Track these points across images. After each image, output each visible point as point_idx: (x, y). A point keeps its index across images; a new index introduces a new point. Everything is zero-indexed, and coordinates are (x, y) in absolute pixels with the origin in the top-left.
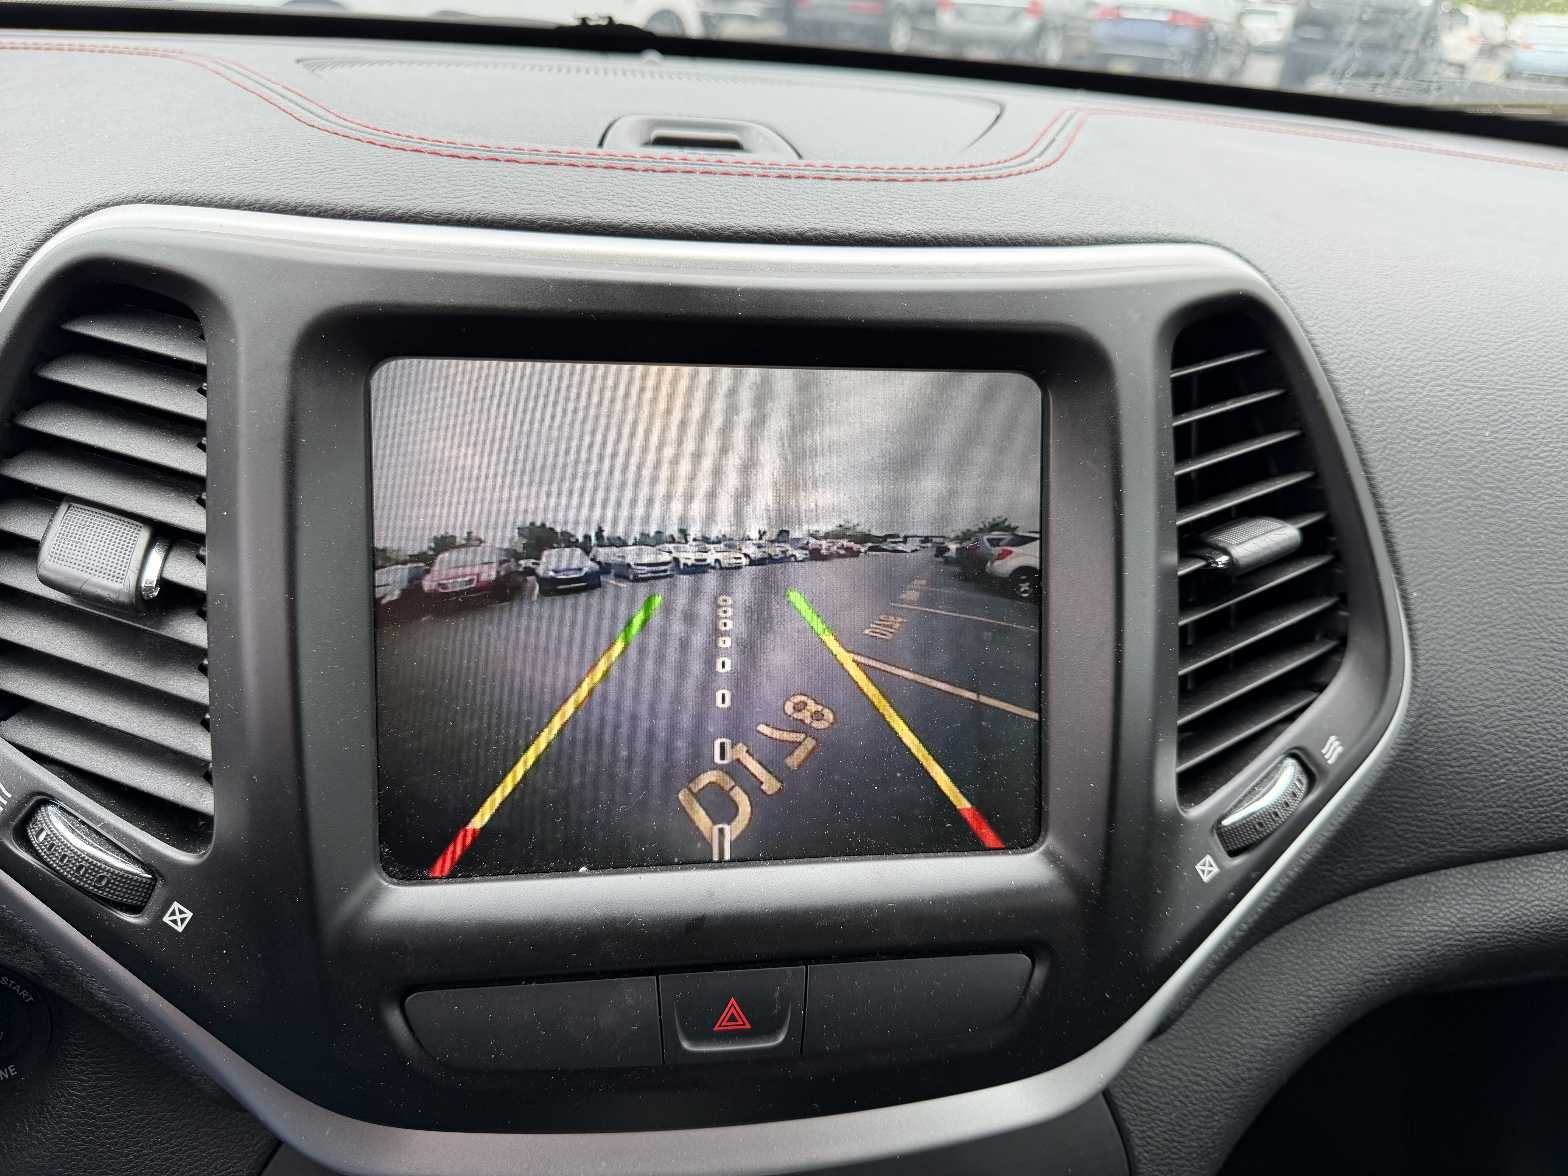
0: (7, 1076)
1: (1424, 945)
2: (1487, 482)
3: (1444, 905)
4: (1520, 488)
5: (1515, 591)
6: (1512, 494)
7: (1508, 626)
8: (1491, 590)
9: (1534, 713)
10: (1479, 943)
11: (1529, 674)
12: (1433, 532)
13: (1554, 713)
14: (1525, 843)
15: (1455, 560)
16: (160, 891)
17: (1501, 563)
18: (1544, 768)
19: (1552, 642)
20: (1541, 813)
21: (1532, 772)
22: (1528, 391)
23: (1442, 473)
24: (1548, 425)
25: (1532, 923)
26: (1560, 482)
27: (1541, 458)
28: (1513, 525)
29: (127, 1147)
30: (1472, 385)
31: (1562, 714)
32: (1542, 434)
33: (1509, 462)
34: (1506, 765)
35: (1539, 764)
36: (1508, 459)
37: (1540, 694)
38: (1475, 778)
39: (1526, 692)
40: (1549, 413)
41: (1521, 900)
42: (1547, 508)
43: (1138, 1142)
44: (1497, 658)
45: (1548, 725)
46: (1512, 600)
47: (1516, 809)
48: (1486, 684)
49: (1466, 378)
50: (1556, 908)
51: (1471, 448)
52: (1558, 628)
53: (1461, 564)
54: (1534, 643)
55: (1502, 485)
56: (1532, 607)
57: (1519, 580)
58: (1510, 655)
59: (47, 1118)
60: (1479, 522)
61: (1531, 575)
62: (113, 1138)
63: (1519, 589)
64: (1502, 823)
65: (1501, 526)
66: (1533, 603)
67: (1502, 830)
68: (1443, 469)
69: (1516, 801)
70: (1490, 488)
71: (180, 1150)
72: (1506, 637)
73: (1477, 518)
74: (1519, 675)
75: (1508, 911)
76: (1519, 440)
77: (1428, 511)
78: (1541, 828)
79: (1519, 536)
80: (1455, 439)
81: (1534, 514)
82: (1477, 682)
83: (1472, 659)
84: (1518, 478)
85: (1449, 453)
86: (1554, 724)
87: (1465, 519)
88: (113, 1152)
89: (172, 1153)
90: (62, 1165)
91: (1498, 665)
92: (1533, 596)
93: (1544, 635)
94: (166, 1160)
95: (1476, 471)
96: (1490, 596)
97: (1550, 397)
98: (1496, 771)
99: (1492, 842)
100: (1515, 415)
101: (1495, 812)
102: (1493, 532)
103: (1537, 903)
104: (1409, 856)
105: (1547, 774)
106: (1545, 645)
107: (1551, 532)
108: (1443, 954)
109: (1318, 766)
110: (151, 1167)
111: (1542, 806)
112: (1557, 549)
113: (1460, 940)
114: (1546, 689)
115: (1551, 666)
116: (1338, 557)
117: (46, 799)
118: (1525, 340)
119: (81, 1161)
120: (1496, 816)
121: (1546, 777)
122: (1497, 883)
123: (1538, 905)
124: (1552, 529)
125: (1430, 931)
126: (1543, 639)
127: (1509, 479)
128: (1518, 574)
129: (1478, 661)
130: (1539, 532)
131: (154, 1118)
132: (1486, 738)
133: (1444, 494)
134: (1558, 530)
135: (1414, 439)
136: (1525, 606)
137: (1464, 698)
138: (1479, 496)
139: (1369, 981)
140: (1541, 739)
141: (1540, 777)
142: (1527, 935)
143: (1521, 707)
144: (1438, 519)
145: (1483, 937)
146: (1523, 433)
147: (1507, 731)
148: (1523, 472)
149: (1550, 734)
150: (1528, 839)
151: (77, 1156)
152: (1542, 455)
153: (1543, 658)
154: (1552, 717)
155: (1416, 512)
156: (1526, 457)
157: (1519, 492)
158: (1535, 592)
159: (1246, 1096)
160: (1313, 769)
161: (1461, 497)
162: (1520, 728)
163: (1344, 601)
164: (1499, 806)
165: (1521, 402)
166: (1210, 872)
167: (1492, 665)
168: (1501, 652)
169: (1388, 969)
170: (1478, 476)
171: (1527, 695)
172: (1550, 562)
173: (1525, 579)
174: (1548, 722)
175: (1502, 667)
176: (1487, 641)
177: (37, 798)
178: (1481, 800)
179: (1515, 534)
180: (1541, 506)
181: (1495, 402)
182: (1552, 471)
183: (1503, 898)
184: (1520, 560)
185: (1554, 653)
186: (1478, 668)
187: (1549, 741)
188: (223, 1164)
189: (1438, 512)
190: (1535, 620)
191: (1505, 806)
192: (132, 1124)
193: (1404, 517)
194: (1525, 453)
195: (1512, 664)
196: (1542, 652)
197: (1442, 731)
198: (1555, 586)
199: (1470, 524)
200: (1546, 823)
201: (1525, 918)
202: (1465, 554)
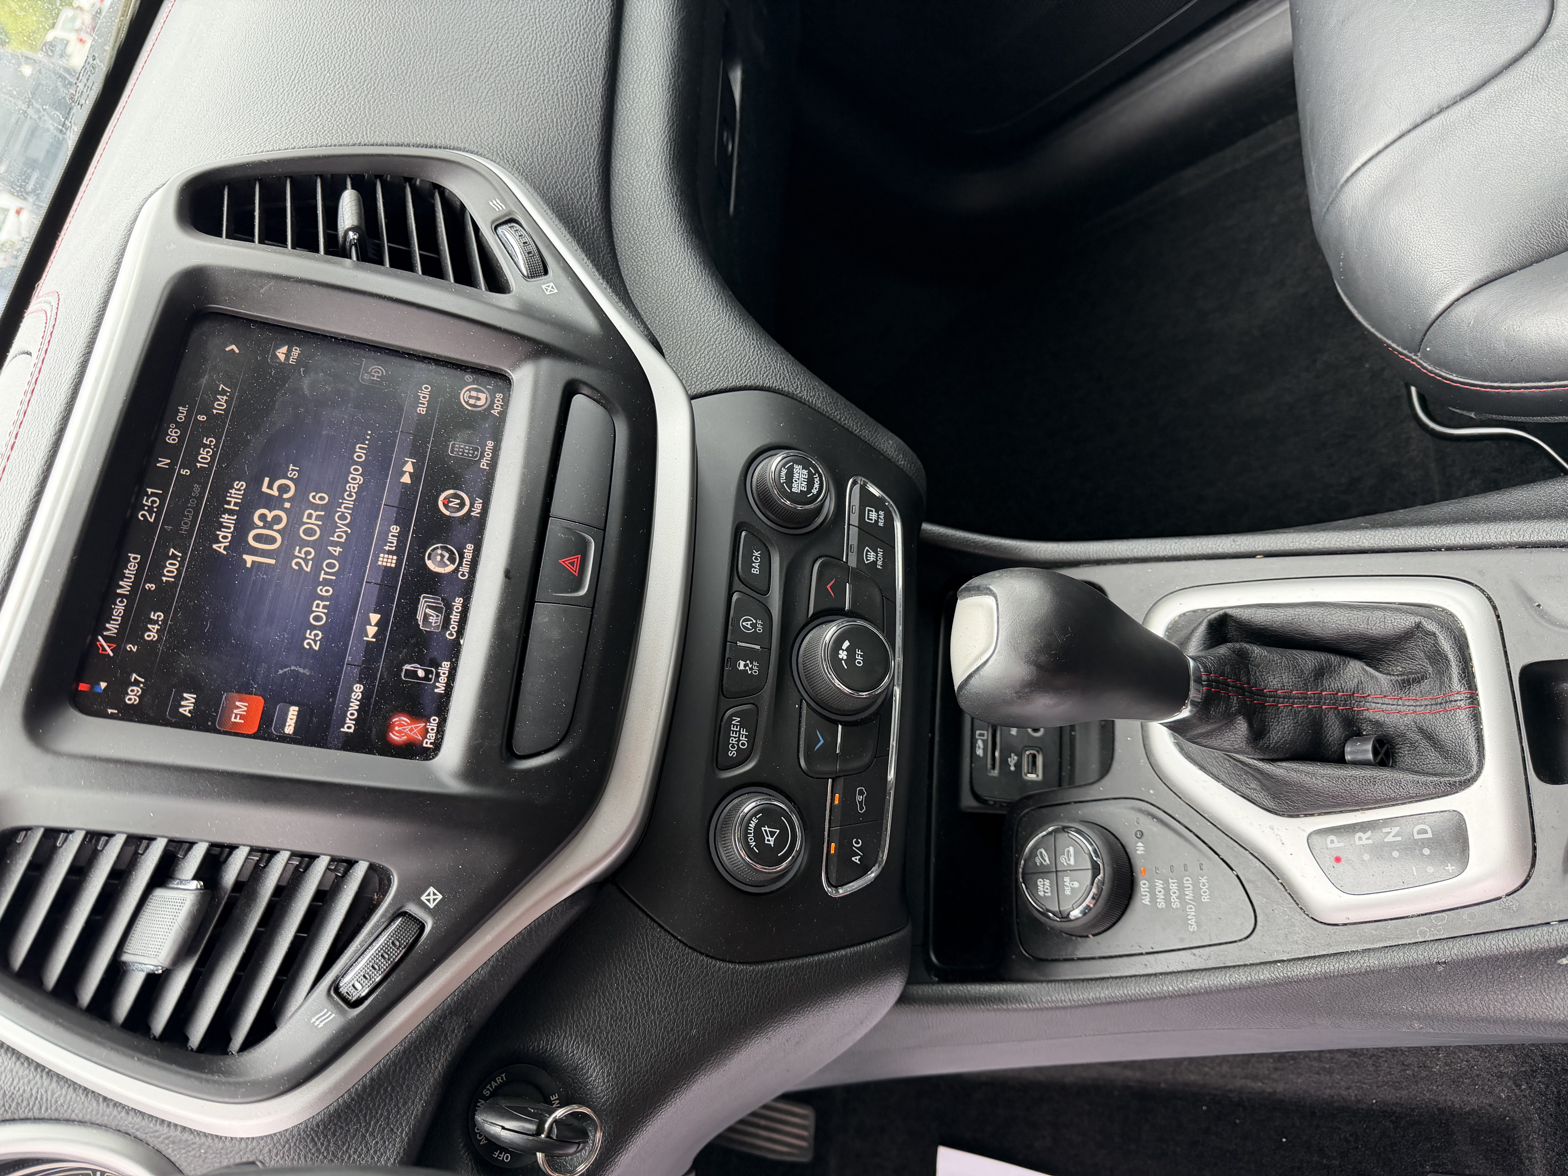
0: (558, 1101)
1: (659, 193)
2: (360, 83)
3: (637, 175)
4: (369, 64)
5: (435, 84)
6: (372, 70)
7: (456, 93)
8: (429, 97)
9: (516, 92)
10: (665, 161)
11: (490, 89)
12: (382, 120)
13: (519, 81)
14: (600, 118)
15: (404, 112)
16: (412, 908)
17: (414, 88)
18: (553, 95)
19: (473, 71)
20: (582, 104)
21: (553, 102)
22: (308, 44)
23: (346, 107)
24: (333, 38)
25: (659, 128)
26: (371, 42)
27: (353, 48)
28: (392, 75)
29: (616, 1008)
30: (294, 76)
31: (521, 77)
32: (338, 43)
33: (351, 67)
34: (545, 115)
35: (550, 97)
36: (349, 67)
37: (504, 86)
38: (549, 135)
39: (501, 93)
40: (326, 36)
41: (644, 131)
42: (387, 52)
43: (743, 381)
44: (475, 103)
45: (526, 86)
46: (440, 87)
47: (576, 117)
48: (489, 114)
49: (288, 78)
50: (653, 113)
51: (335, 86)
52: (465, 66)
53: (408, 110)
54: (471, 81)
55: (364, 74)
56: (447, 77)
57: (428, 80)
58: (475, 96)
59: (586, 1064)
60: (384, 93)
61: (426, 72)
62: (608, 1018)
63: (434, 81)
64: (583, 127)
65: (390, 81)
66: (445, 76)
67: (588, 129)
68: (344, 105)
69: (571, 116)
70: (365, 81)
71: (625, 972)
72: (462, 96)
73: (381, 94)
74: (489, 94)
75: (649, 140)
76: (338, 58)
77: (368, 120)
78: (593, 107)
79: (400, 73)
80: (326, 94)
81: (388, 61)
82: (487, 119)
83: (470, 118)
84: (362, 64)
85: (334, 100)
86: (527, 82)
87: (380, 101)
88: (617, 1018)
89: (626, 978)
90: (619, 1054)
91: (479, 104)
92: (440, 75)
93: (467, 74)
94: (630, 982)
95: (351, 87)
96: (434, 98)
97: (315, 33)
98: (547, 122)
99: (594, 136)
100: (321, 56)
101: (575, 129)
102: (393, 87)
103: (647, 122)
104: (591, 184)
105: (557, 95)
106: (474, 75)
107: (402, 54)
108: (668, 183)
109: (505, 215)
110: (633, 993)
111: (578, 103)
112: (414, 53)
113: (661, 172)
114: (503, 82)
115: (488, 75)
116: (380, 177)
117: (335, 987)
118: (274, 38)
119: (619, 1041)
120: (577, 129)
121: (559, 95)
122: (630, 142)
123: (649, 122)
124: (400, 53)
125: (651, 187)
126: (469, 75)
127: (362, 70)
128: (424, 79)
129: (473, 115)
130: (401, 61)
131: (600, 989)
132: (524, 122)
133: (360, 108)
134: (402, 50)
135: (319, 117)
136: (446, 80)
137: (495, 128)
138: (367, 89)
139: (674, 229)
140: (534, 92)
141: (558, 99)
142: (666, 133)
143: (510, 98)
144: (374, 115)
145: (662, 158)
146: (334, 54)
147: (523, 110)
148: (359, 60)
149: (532, 87)
150: (597, 115)
151: (614, 1043)
152: (351, 46)
153: (482, 78)
154: (522, 83)
155: (366, 127)
156: (350, 56)
157: (371, 65)
158: (438, 73)
159: (730, 315)
160: (507, 218)
161: (365, 99)
162: (523, 102)
163: (410, 180)
164: (571, 126)
165: (314, 50)
166: (552, 287)
167: (478, 108)
168: (471, 101)
169: (669, 216)
170: (354, 87)
171: (503, 94)
172: (421, 60)
173: (428, 76)
174: (524, 86)
175: (481, 103)
176: (462, 107)
177: (332, 993)
178: (565, 136)
179: (398, 75)
180: (384, 56)
181: (309, 65)
182: (363, 44)
183: (641, 141)
184: (415, 76)
185: (480, 72)
186: (478, 116)
187: (536, 88)
188: (640, 943)
189: (370, 114)
190: (457, 77)
191: (572, 123)
192: (601, 1004)
193: (366, 134)
194: (347, 57)
195: (481, 96)
196: (478, 78)
197: (512, 145)
198: (438, 61)
199: (383, 98)
200: (589, 103)
201: (656, 131)
202: (402, 106)
